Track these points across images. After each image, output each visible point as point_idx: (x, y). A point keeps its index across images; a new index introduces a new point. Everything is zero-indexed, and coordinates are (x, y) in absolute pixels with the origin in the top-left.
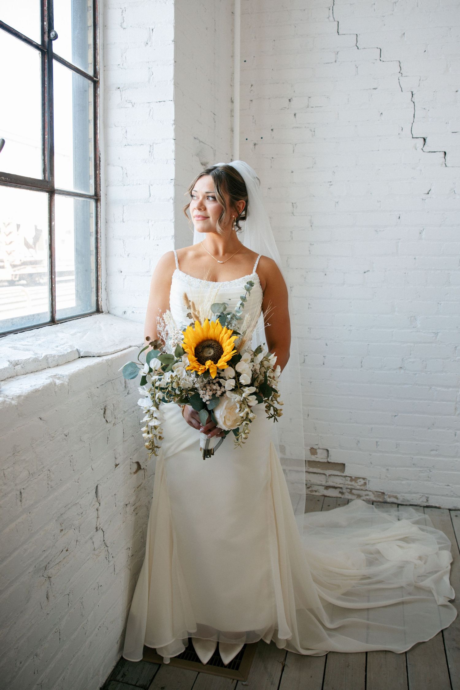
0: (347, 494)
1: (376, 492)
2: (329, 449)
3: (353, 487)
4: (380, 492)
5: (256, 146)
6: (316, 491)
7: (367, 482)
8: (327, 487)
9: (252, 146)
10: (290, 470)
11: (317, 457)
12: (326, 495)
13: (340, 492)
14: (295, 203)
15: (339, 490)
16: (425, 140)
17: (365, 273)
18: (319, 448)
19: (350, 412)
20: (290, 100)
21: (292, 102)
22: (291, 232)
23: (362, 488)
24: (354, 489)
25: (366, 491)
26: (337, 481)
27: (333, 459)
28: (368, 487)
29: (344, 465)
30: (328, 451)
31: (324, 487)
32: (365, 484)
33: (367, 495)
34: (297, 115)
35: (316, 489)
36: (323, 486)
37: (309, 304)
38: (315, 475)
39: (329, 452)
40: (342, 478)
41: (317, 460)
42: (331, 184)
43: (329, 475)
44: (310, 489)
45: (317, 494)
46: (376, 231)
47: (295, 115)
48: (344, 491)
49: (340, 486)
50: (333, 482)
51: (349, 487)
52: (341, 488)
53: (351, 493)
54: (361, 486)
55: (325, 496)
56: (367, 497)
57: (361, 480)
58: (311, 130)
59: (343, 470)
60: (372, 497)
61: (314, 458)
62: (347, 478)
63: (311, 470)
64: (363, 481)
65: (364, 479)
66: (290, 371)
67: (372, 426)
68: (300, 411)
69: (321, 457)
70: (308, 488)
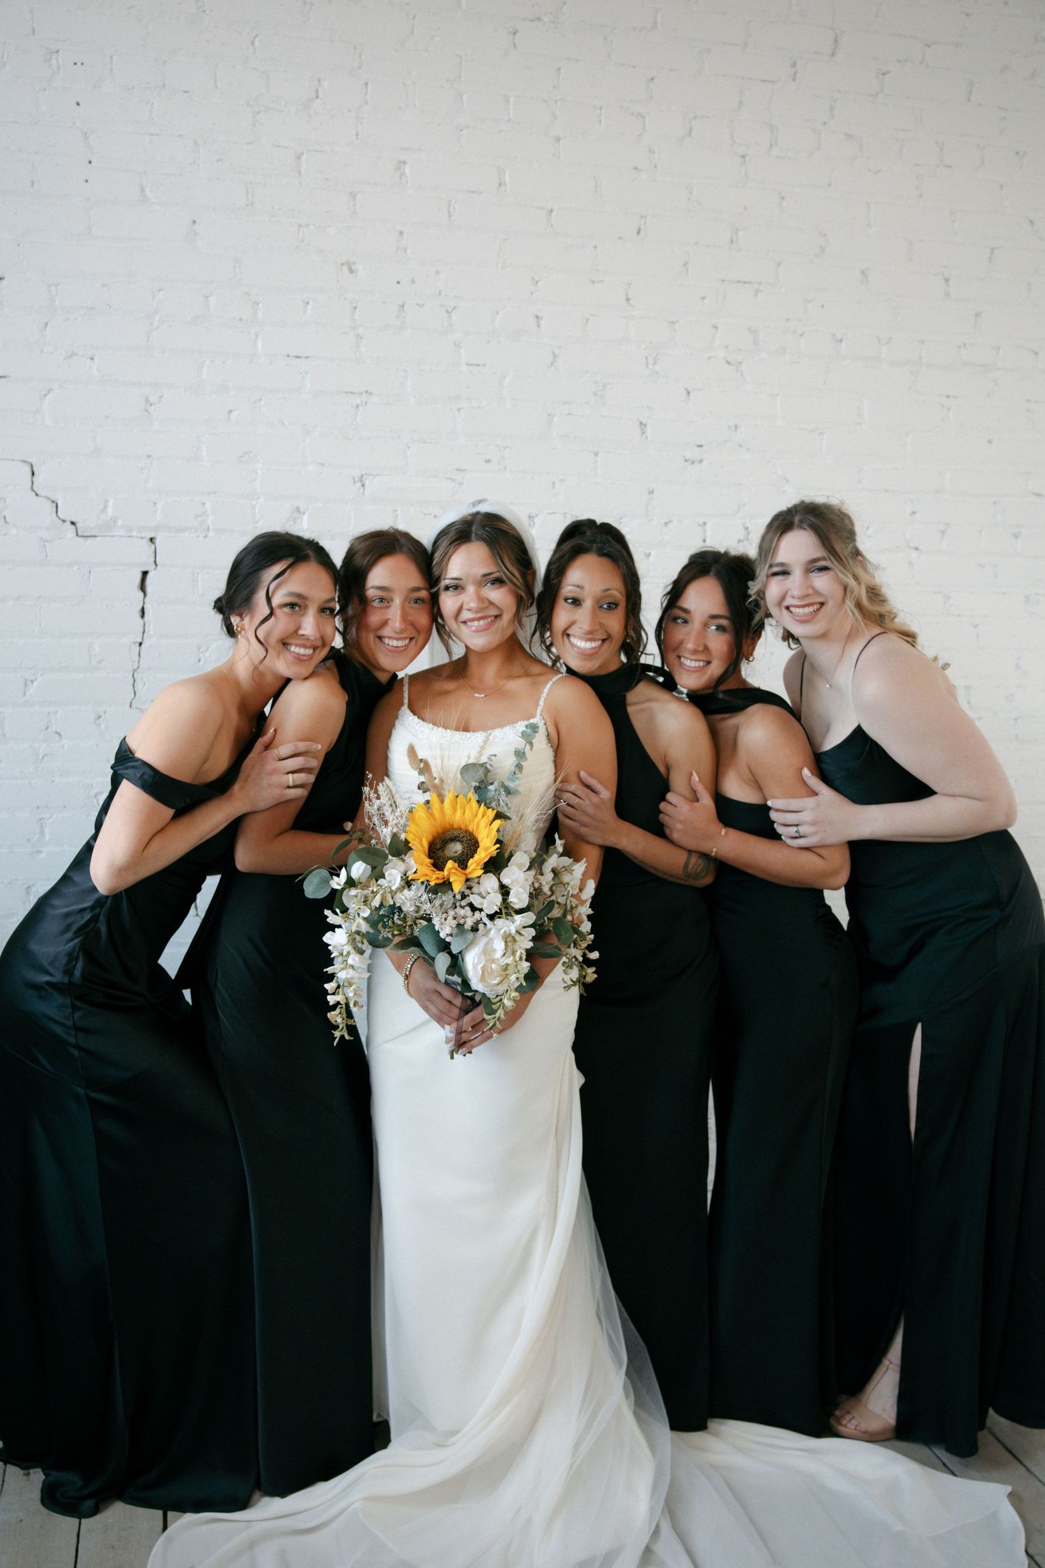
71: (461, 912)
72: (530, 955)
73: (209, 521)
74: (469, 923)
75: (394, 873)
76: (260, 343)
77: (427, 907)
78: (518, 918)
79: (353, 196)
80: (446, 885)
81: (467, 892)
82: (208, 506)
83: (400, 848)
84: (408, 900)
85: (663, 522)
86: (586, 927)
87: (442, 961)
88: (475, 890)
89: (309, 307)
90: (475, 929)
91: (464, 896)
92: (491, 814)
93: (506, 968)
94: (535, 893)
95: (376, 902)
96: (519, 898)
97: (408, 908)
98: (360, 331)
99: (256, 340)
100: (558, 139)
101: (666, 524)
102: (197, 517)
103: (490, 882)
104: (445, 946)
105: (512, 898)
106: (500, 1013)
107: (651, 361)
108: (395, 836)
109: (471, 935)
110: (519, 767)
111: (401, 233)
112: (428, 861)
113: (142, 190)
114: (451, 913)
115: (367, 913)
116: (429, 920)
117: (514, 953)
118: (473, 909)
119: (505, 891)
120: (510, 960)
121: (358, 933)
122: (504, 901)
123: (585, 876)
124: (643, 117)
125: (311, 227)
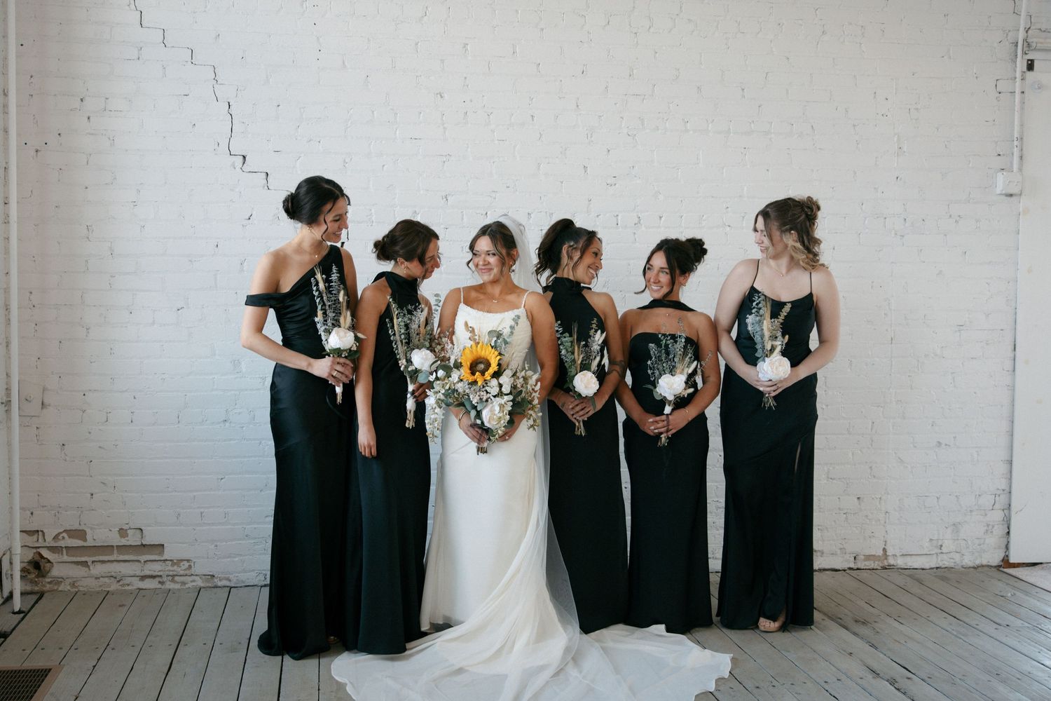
0: (168, 583)
1: (204, 575)
2: (143, 528)
3: (175, 573)
4: (209, 575)
5: (39, 153)
6: (128, 585)
7: (192, 564)
8: (143, 578)
9: (33, 153)
10: (93, 562)
11: (128, 540)
12: (141, 587)
13: (160, 582)
14: (91, 226)
15: (158, 579)
16: (244, 157)
17: (178, 310)
18: (130, 529)
19: (167, 479)
20: (82, 100)
21: (84, 103)
22: (87, 261)
23: (187, 572)
24: (177, 575)
25: (193, 577)
26: (155, 568)
27: (148, 540)
28: (193, 571)
29: (163, 545)
30: (142, 530)
31: (138, 578)
32: (190, 567)
33: (194, 581)
34: (91, 118)
35: (128, 583)
36: (138, 576)
37: (111, 349)
38: (127, 564)
39: (144, 532)
40: (161, 563)
41: (129, 543)
42: (135, 204)
43: (145, 562)
44: (121, 583)
45: (130, 588)
46: (190, 261)
47: (88, 118)
48: (165, 579)
49: (159, 574)
50: (150, 570)
51: (171, 573)
52: (161, 576)
53: (173, 581)
54: (185, 570)
55: (140, 589)
56: (193, 584)
57: (185, 563)
58: (109, 139)
59: (162, 553)
60: (200, 583)
61: (124, 542)
62: (168, 562)
63: (121, 557)
64: (187, 564)
65: (188, 561)
66: (90, 433)
67: (195, 494)
68: (104, 483)
69: (134, 539)
70: (118, 581)
71: (482, 393)
72: (510, 413)
73: (373, 218)
74: (484, 399)
75: (455, 376)
76: (398, 132)
77: (467, 391)
78: (506, 397)
79: (442, 61)
80: (475, 382)
81: (485, 385)
82: (373, 211)
83: (458, 366)
84: (460, 387)
85: (596, 215)
86: (536, 402)
87: (473, 413)
88: (488, 385)
89: (422, 115)
90: (487, 401)
91: (484, 387)
92: (496, 353)
93: (500, 418)
94: (514, 387)
95: (447, 387)
96: (506, 389)
97: (460, 390)
98: (445, 126)
99: (396, 131)
100: (543, 30)
101: (598, 216)
102: (367, 216)
103: (494, 382)
104: (475, 408)
105: (503, 389)
106: (497, 436)
107: (589, 136)
108: (456, 361)
109: (485, 404)
110: (512, 333)
111: (466, 78)
112: (469, 371)
113: (344, 63)
114: (478, 393)
115: (443, 391)
116: (469, 396)
117: (503, 412)
118: (487, 392)
119: (501, 386)
120: (501, 415)
121: (439, 399)
122: (500, 389)
123: (537, 381)
124: (585, 17)
125: (422, 77)
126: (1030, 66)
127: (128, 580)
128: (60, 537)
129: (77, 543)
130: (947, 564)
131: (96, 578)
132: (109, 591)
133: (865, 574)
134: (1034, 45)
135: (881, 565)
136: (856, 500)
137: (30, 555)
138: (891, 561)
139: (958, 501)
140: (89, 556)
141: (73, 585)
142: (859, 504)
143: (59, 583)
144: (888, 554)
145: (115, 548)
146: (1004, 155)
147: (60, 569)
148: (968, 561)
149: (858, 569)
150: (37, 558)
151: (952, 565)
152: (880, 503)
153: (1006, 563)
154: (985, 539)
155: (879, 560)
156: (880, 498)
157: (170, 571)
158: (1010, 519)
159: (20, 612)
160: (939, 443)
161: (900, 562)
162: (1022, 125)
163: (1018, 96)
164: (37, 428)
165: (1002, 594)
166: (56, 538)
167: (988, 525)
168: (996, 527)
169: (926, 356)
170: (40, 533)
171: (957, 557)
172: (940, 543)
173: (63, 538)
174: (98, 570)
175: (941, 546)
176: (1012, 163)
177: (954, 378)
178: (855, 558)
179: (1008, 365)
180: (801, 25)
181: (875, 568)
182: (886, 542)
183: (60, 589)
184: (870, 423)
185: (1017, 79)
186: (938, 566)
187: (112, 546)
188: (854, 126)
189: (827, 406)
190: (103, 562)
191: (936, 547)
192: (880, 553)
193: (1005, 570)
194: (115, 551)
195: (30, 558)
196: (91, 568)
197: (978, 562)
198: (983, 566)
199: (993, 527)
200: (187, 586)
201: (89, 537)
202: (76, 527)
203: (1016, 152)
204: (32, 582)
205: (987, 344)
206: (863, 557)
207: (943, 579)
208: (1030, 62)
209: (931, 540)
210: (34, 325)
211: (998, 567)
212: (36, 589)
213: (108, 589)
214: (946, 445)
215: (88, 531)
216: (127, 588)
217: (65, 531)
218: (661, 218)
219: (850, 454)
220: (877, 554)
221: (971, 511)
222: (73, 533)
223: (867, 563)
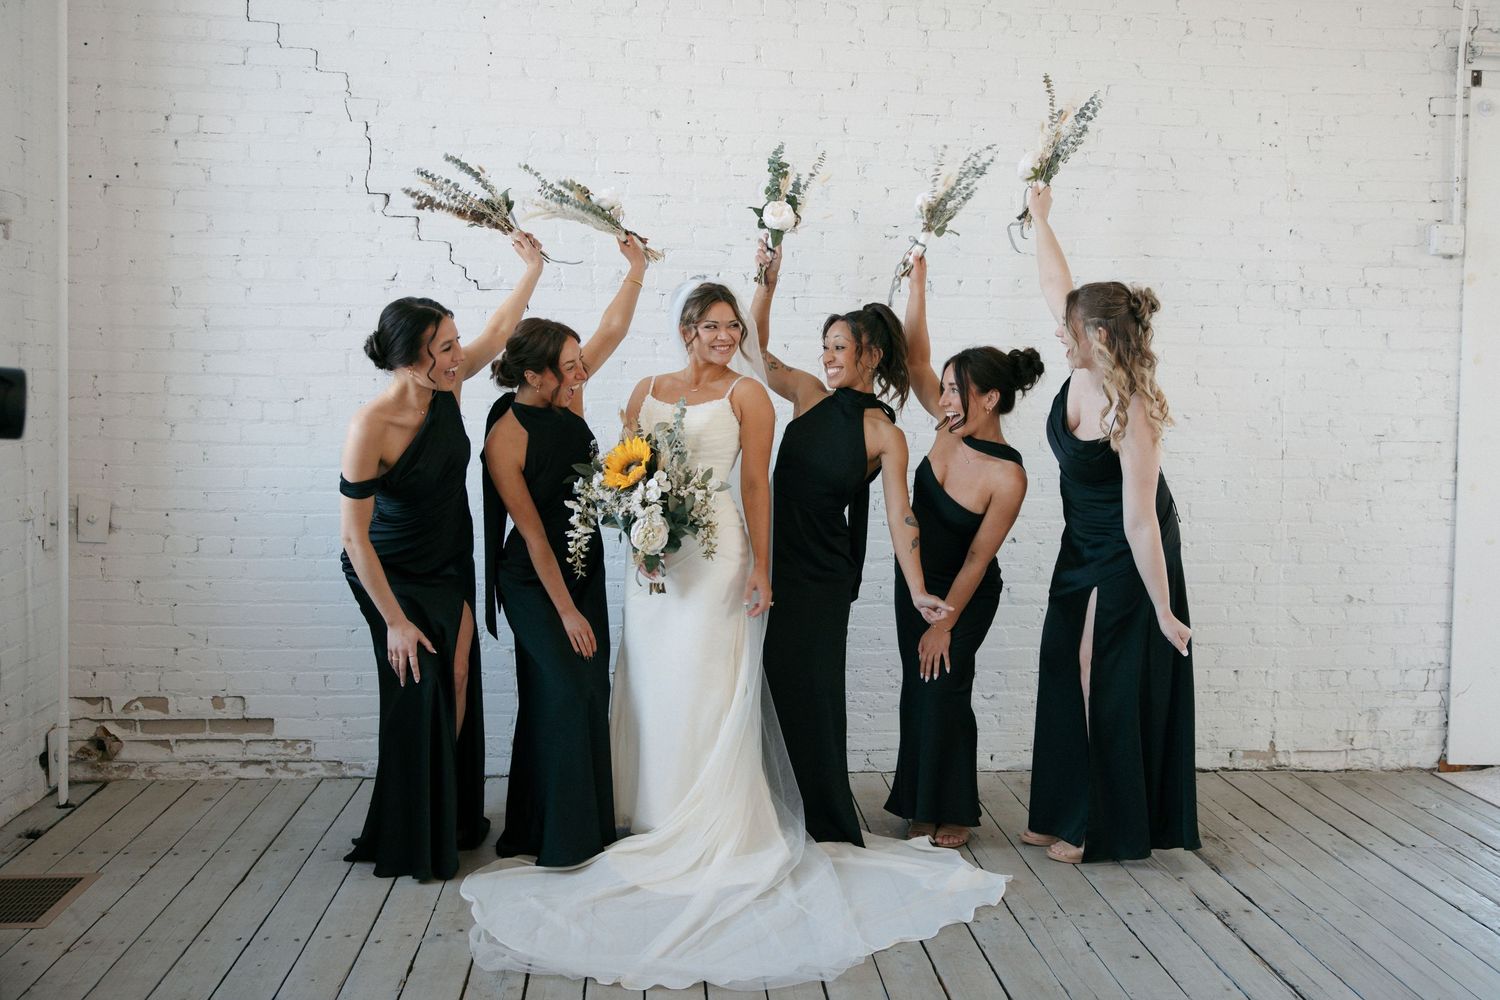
0: (280, 771)
1: (329, 761)
2: (245, 696)
3: (288, 758)
4: (335, 761)
5: (108, 189)
6: (225, 773)
7: (312, 746)
8: (245, 764)
9: (100, 188)
10: (177, 741)
11: (224, 713)
12: (241, 777)
13: (267, 770)
14: (178, 288)
15: (265, 766)
16: (387, 196)
17: (296, 402)
18: (228, 697)
19: (279, 630)
20: (167, 118)
21: (170, 122)
22: (172, 335)
23: (303, 757)
24: (290, 761)
25: (312, 763)
26: (260, 751)
27: (253, 712)
28: (315, 754)
29: (273, 719)
30: (243, 699)
31: (238, 764)
32: (309, 749)
33: (313, 769)
34: (179, 143)
35: (224, 770)
36: (237, 762)
37: (204, 453)
38: (223, 745)
39: (246, 702)
40: (269, 744)
41: (225, 717)
42: (238, 258)
43: (248, 742)
44: (214, 771)
45: (227, 777)
46: (313, 336)
47: (176, 143)
48: (274, 766)
49: (267, 758)
50: (254, 754)
51: (283, 758)
52: (269, 762)
53: (285, 768)
54: (302, 754)
55: (240, 779)
56: (313, 773)
57: (302, 744)
58: (204, 170)
59: (270, 730)
60: (322, 772)
61: (219, 714)
62: (278, 743)
63: (216, 736)
64: (304, 746)
65: (306, 741)
66: (174, 566)
67: (316, 651)
68: (192, 635)
69: (231, 711)
70: (211, 768)
73: (561, 279)
75: (596, 480)
76: (597, 163)
79: (659, 68)
82: (562, 270)
85: (870, 278)
89: (629, 141)
92: (649, 449)
98: (662, 155)
99: (594, 162)
100: (797, 25)
101: (872, 279)
102: (553, 277)
103: (640, 487)
107: (861, 170)
111: (691, 91)
113: (523, 69)
124: (856, 9)
125: (631, 89)
126: (1477, 80)
127: (224, 767)
128: (133, 707)
129: (155, 714)
130: (1359, 765)
131: (181, 763)
132: (196, 782)
133: (1243, 777)
134: (1479, 51)
135: (1268, 765)
136: (1232, 674)
137: (89, 731)
138: (1283, 760)
139: (1375, 678)
140: (172, 733)
141: (149, 771)
142: (1237, 679)
143: (130, 769)
144: (1277, 749)
145: (207, 722)
146: (1440, 201)
147: (133, 750)
148: (1391, 761)
149: (1235, 770)
150: (101, 734)
151: (1367, 766)
152: (1266, 680)
153: (1443, 765)
154: (1414, 731)
155: (1264, 759)
156: (1266, 672)
157: (280, 754)
158: (1449, 705)
159: (66, 806)
160: (1351, 598)
161: (1295, 761)
162: (1465, 161)
163: (1459, 121)
164: (103, 559)
165: (1423, 805)
166: (126, 707)
167: (1419, 713)
168: (1429, 715)
169: (1332, 476)
170: (105, 700)
171: (1375, 756)
172: (1351, 736)
173: (137, 708)
174: (183, 752)
175: (1352, 740)
176: (1451, 212)
177: (1370, 508)
178: (1231, 754)
179: (1448, 492)
180: (1156, 21)
181: (1258, 768)
182: (1274, 732)
183: (132, 777)
184: (1253, 569)
185: (1458, 98)
186: (1347, 767)
187: (204, 720)
188: (1231, 159)
189: (1192, 544)
190: (191, 741)
191: (1346, 741)
192: (1266, 747)
193: (1441, 775)
194: (208, 728)
195: (92, 734)
196: (175, 749)
197: (1404, 763)
198: (1410, 769)
199: (1425, 715)
200: (304, 776)
201: (171, 707)
202: (154, 693)
203: (1457, 197)
204: (93, 767)
205: (1418, 462)
206: (1241, 754)
207: (1350, 785)
208: (1475, 74)
209: (1338, 731)
210: (99, 420)
211: (1431, 771)
212: (99, 776)
213: (196, 779)
214: (1360, 600)
215: (171, 699)
216: (222, 777)
217: (138, 699)
218: (960, 282)
219: (1225, 611)
220: (1262, 750)
221: (1395, 692)
222: (151, 702)
223: (1247, 762)
